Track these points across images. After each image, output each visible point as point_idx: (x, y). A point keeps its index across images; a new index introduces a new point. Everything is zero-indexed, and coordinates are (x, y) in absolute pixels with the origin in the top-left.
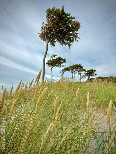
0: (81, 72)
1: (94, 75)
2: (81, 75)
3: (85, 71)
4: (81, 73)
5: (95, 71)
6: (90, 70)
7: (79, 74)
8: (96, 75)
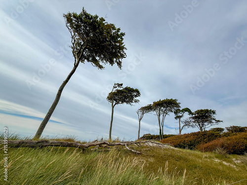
0: (180, 115)
1: (213, 121)
2: (182, 119)
3: (190, 113)
4: (180, 117)
5: (214, 112)
6: (202, 111)
7: (176, 118)
8: (219, 121)
